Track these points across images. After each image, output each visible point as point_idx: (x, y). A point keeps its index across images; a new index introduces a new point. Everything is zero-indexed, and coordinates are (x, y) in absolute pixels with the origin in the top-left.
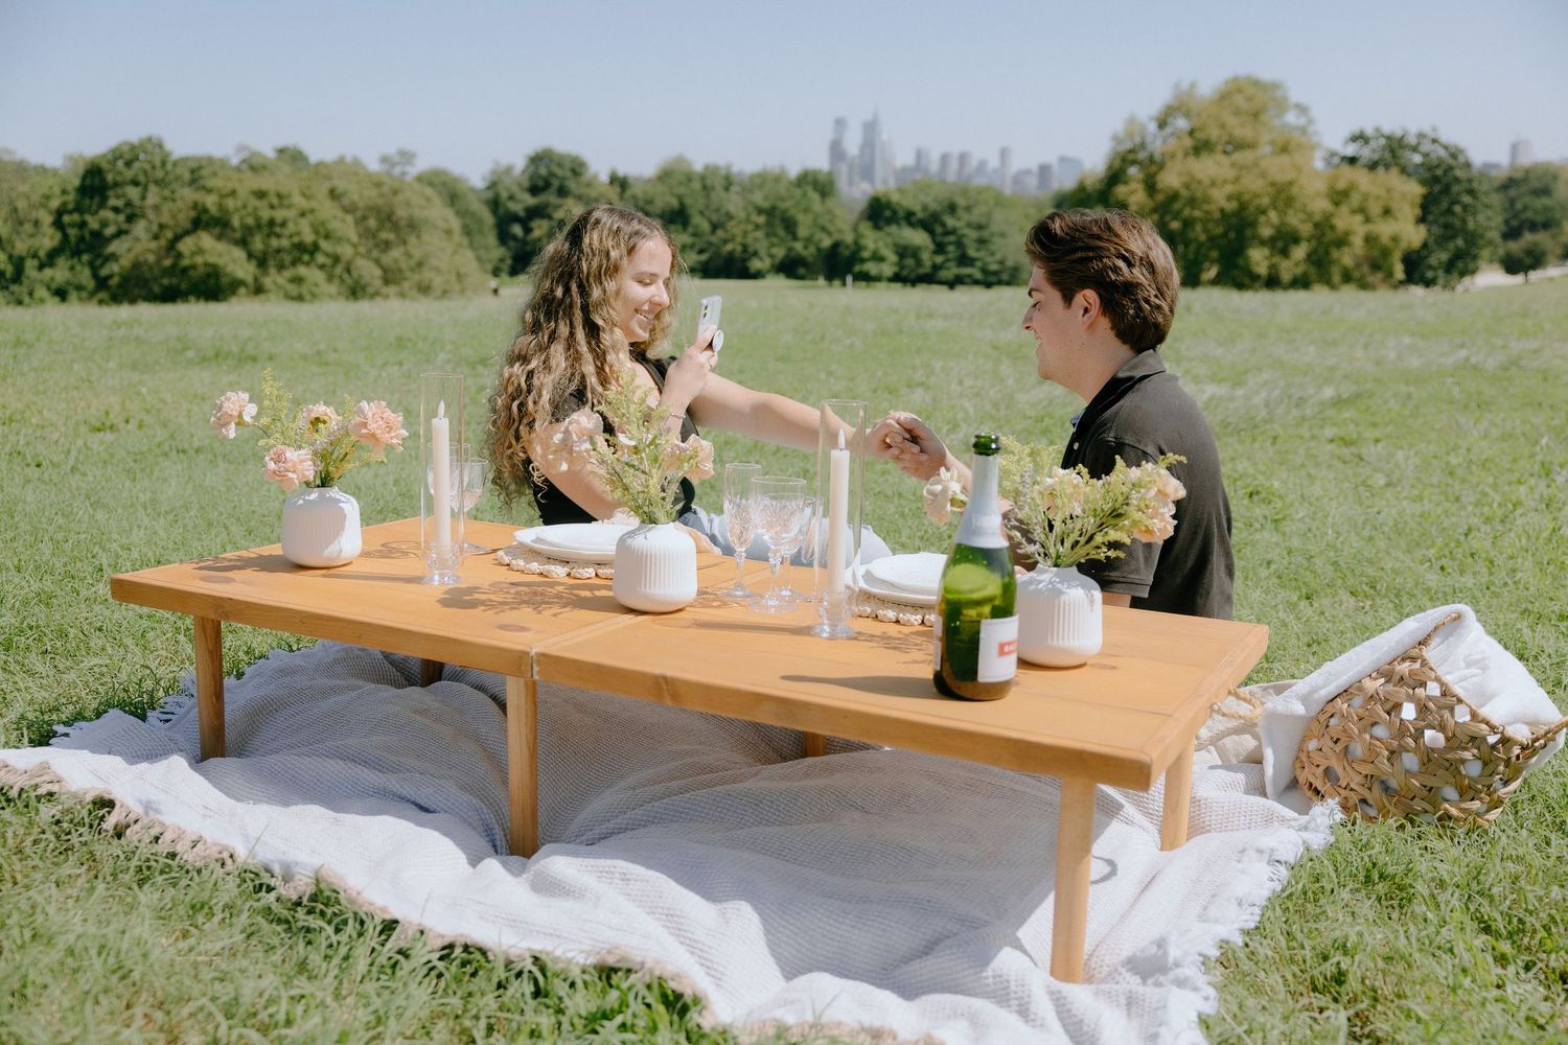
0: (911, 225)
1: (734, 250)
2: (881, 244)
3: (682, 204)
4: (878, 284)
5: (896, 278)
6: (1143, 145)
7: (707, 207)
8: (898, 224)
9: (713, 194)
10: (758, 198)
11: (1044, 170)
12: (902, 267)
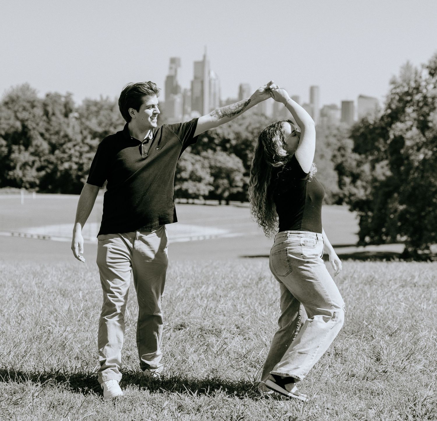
0: (225, 149)
1: (70, 168)
2: (198, 166)
3: (24, 127)
4: (196, 201)
5: (212, 196)
6: (417, 89)
7: (47, 130)
8: (215, 150)
9: (53, 118)
10: (93, 124)
11: (346, 105)
12: (217, 187)
